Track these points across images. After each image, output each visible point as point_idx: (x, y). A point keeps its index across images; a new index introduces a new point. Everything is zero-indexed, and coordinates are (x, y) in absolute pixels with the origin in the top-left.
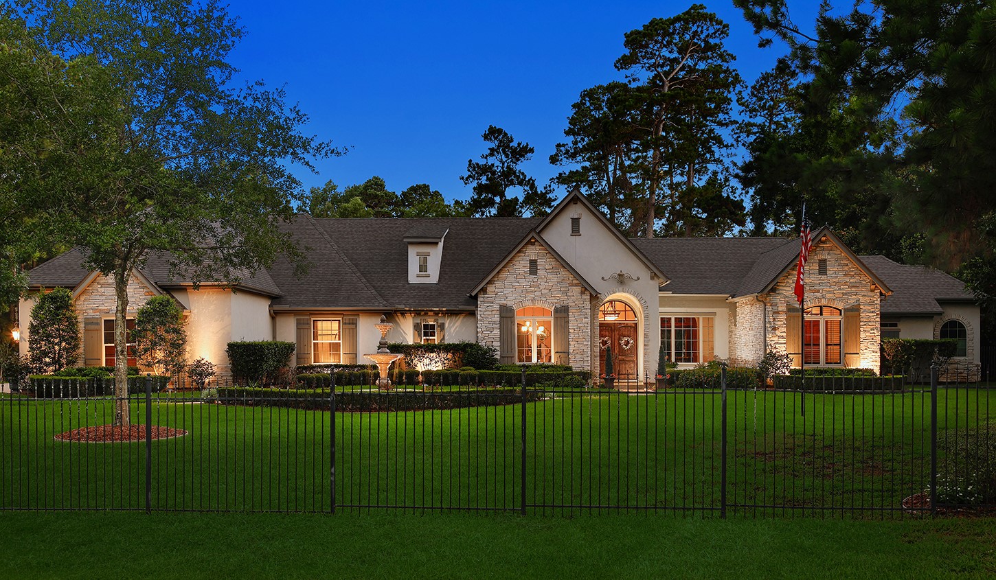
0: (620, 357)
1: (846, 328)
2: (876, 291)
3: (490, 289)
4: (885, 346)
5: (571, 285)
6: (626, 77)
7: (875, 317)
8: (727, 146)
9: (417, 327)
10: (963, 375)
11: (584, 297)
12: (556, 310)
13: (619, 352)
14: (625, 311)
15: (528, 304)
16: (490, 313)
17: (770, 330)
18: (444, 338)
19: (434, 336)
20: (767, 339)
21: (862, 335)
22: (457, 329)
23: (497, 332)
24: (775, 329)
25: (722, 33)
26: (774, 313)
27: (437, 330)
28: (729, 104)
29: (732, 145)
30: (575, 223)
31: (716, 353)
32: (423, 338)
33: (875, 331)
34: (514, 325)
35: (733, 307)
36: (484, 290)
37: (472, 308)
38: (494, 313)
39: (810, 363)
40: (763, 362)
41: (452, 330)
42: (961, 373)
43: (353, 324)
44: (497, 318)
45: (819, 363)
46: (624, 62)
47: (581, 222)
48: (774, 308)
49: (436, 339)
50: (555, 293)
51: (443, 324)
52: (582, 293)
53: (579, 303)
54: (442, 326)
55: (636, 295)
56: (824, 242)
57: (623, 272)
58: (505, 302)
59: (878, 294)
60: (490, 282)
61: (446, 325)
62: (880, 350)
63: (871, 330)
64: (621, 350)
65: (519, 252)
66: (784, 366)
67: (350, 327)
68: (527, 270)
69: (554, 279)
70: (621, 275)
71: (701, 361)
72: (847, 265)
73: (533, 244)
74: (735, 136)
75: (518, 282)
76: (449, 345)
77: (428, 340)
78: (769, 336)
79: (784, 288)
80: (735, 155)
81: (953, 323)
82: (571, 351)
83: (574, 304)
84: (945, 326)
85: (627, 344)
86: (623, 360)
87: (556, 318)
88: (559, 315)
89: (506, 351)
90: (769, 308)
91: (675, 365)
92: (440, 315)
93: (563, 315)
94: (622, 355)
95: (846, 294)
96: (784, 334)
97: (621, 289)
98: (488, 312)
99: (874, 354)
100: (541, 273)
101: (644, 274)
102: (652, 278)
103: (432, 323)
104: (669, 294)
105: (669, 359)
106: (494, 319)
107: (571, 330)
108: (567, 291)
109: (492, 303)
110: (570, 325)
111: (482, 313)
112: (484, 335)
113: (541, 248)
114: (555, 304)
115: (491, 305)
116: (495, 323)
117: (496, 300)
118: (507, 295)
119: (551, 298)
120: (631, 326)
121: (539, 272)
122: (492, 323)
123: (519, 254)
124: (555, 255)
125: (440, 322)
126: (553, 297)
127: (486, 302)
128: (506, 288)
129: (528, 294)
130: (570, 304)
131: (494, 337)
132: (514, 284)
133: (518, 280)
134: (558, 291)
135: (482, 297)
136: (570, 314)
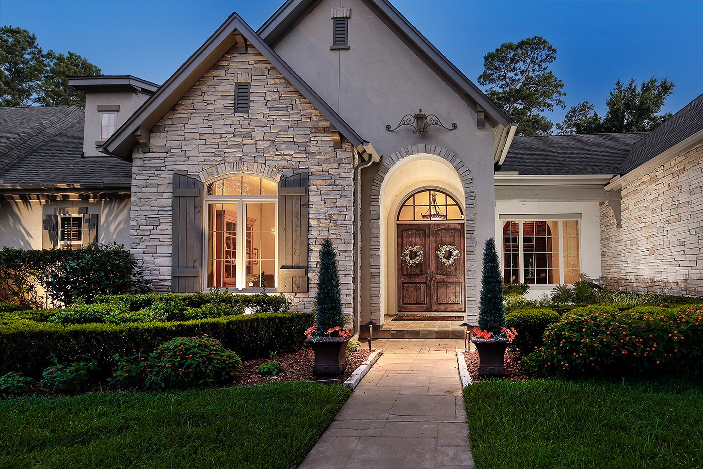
0: (438, 277)
3: (157, 141)
5: (317, 130)
9: (49, 224)
11: (341, 154)
12: (284, 183)
13: (437, 268)
14: (446, 205)
15: (228, 170)
16: (154, 190)
18: (96, 238)
19: (80, 239)
22: (122, 226)
23: (167, 226)
25: (551, 57)
27: (85, 227)
30: (341, 25)
31: (582, 271)
34: (200, 212)
36: (142, 145)
38: (161, 189)
41: (112, 228)
44: (167, 200)
47: (351, 24)
49: (83, 244)
50: (283, 146)
51: (97, 217)
52: (338, 145)
53: (333, 168)
54: (94, 222)
55: (451, 156)
57: (425, 112)
58: (184, 167)
60: (155, 128)
61: (103, 219)
64: (440, 266)
65: (216, 67)
68: (229, 103)
69: (282, 119)
70: (420, 118)
71: (562, 282)
73: (243, 51)
75: (210, 126)
77: (68, 246)
82: (312, 264)
83: (320, 168)
85: (449, 255)
86: (444, 282)
87: (283, 199)
88: (290, 191)
89: (183, 265)
91: (524, 289)
92: (91, 200)
93: (299, 191)
94: (441, 274)
97: (421, 146)
98: (150, 187)
100: (257, 107)
101: (466, 117)
102: (480, 125)
103: (75, 215)
104: (514, 176)
105: (517, 280)
106: (161, 201)
107: (313, 223)
108: (307, 142)
109: (159, 169)
110: (311, 211)
111: (138, 190)
112: (141, 232)
113: (258, 58)
114: (281, 170)
115: (157, 173)
116: (163, 209)
117: (166, 163)
118: (188, 154)
119: (276, 158)
120: (455, 229)
121: (253, 107)
122: (156, 208)
123: (215, 73)
124: (285, 74)
125: (92, 211)
126: (279, 155)
127: (147, 168)
128: (188, 139)
129: (230, 150)
130: (313, 169)
131: (160, 236)
132: (202, 131)
133: (210, 123)
134: (289, 143)
135: (142, 158)
136: (312, 188)
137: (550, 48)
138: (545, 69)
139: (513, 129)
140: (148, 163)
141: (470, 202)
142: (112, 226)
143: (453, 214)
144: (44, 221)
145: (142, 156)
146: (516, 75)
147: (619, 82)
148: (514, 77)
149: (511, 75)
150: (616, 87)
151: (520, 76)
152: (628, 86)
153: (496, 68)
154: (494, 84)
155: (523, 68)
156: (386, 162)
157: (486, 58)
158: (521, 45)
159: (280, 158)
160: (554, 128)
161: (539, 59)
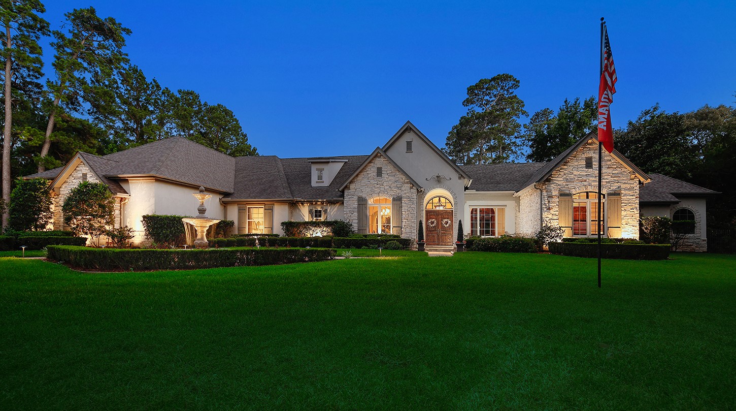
0: (442, 232)
1: (609, 208)
2: (635, 180)
3: (352, 186)
4: (643, 222)
5: (404, 183)
6: (469, 110)
7: (634, 200)
8: (518, 146)
9: (310, 212)
10: (693, 247)
11: (412, 190)
12: (394, 200)
14: (446, 203)
15: (375, 195)
17: (545, 210)
18: (326, 219)
19: (321, 217)
20: (543, 216)
21: (623, 213)
22: (335, 212)
23: (356, 214)
24: (549, 209)
25: (516, 85)
26: (549, 197)
27: (323, 213)
28: (520, 128)
29: (521, 145)
31: (506, 230)
32: (315, 218)
33: (635, 210)
34: (367, 209)
35: (518, 199)
36: (347, 187)
37: (341, 199)
38: (354, 201)
39: (579, 234)
40: (540, 232)
42: (691, 245)
43: (270, 209)
45: (586, 234)
46: (467, 102)
47: (413, 144)
48: (549, 193)
49: (322, 219)
51: (326, 210)
52: (411, 188)
53: (409, 194)
54: (326, 211)
55: (449, 189)
56: (590, 144)
57: (440, 175)
58: (361, 195)
59: (638, 182)
61: (328, 210)
62: (639, 225)
63: (631, 209)
64: (443, 227)
65: (370, 162)
66: (558, 236)
67: (269, 211)
68: (375, 173)
69: (393, 179)
70: (438, 177)
71: (497, 234)
72: (610, 161)
73: (379, 157)
74: (523, 142)
76: (329, 222)
77: (317, 220)
78: (545, 215)
79: (557, 179)
80: (523, 149)
81: (684, 211)
82: (403, 226)
83: (405, 195)
84: (677, 212)
85: (447, 223)
86: (444, 233)
87: (393, 205)
89: (361, 226)
90: (545, 193)
92: (324, 204)
93: (398, 203)
94: (443, 230)
95: (609, 182)
96: (557, 212)
97: (438, 186)
98: (351, 201)
99: (634, 228)
100: (384, 175)
101: (454, 175)
102: (460, 178)
103: (320, 209)
104: (474, 191)
106: (355, 206)
107: (403, 212)
108: (401, 186)
109: (353, 195)
110: (403, 209)
111: (347, 202)
112: (348, 216)
113: (384, 159)
114: (393, 195)
115: (353, 197)
116: (355, 208)
117: (355, 193)
118: (362, 190)
120: (449, 212)
122: (352, 208)
123: (371, 164)
124: (394, 164)
125: (325, 208)
126: (392, 191)
127: (349, 195)
128: (362, 186)
129: (376, 189)
130: (403, 195)
131: (354, 217)
132: (367, 183)
133: (369, 180)
134: (395, 187)
136: (403, 201)
137: (515, 80)
138: (511, 93)
139: (471, 181)
140: (349, 193)
141: (456, 201)
143: (449, 206)
144: (309, 211)
145: (347, 191)
146: (491, 98)
147: (566, 101)
148: (489, 99)
149: (487, 98)
150: (564, 104)
151: (493, 98)
152: (574, 102)
153: (476, 95)
154: (475, 105)
155: (495, 93)
156: (426, 191)
157: (469, 90)
158: (493, 79)
160: (522, 128)
161: (507, 87)
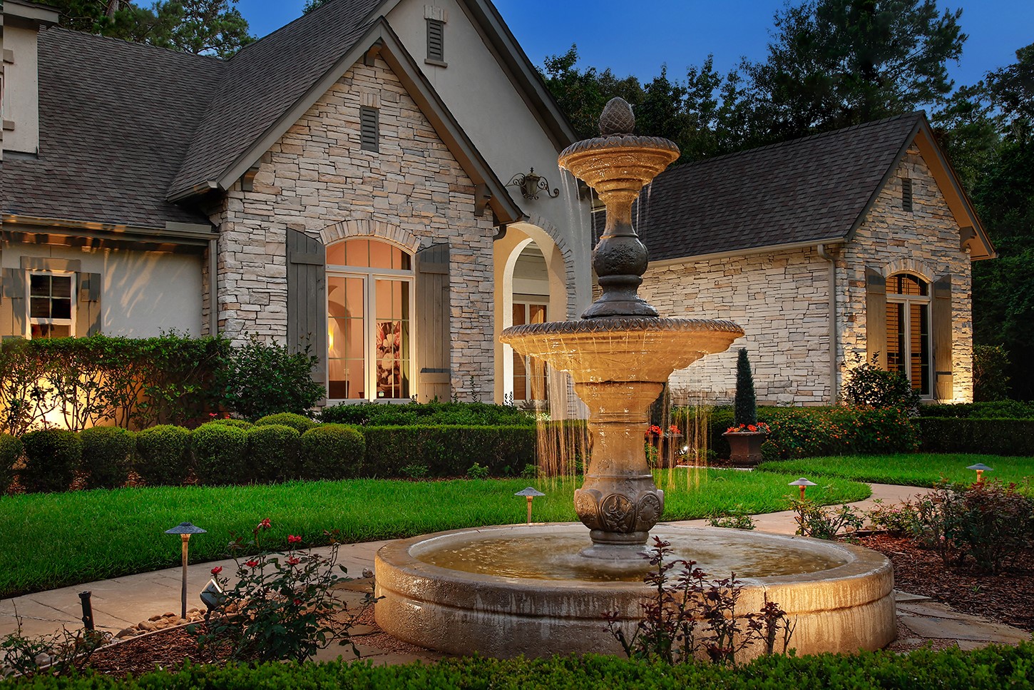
2: (966, 252)
3: (265, 177)
5: (455, 189)
7: (966, 302)
9: (10, 284)
11: (481, 223)
12: (422, 254)
15: (354, 229)
16: (261, 250)
17: (845, 319)
18: (98, 324)
19: (68, 316)
20: (841, 341)
21: (954, 336)
22: (140, 297)
23: (279, 307)
26: (850, 284)
27: (75, 296)
30: (434, 30)
32: (31, 321)
33: (968, 329)
34: (323, 287)
36: (246, 182)
37: (200, 230)
38: (271, 248)
41: (125, 300)
44: (279, 268)
47: (447, 31)
49: (74, 326)
50: (420, 205)
51: (97, 278)
52: (478, 212)
53: (474, 240)
55: (554, 230)
57: (536, 173)
58: (300, 220)
59: (970, 257)
60: (267, 157)
62: (972, 367)
65: (343, 77)
68: (355, 132)
69: (417, 169)
73: (370, 62)
75: (333, 164)
76: (117, 343)
77: (45, 327)
78: (845, 335)
82: (455, 367)
83: (459, 240)
88: (427, 267)
92: (87, 248)
93: (437, 268)
95: (934, 252)
96: (864, 331)
98: (253, 245)
99: (967, 373)
100: (387, 146)
103: (59, 272)
106: (272, 269)
107: (455, 312)
108: (445, 203)
109: (266, 218)
110: (453, 295)
111: (238, 248)
112: (243, 314)
113: (388, 77)
114: (419, 237)
115: (264, 224)
116: (274, 280)
117: (277, 211)
118: (305, 201)
119: (411, 220)
121: (384, 145)
122: (264, 279)
125: (88, 268)
126: (416, 216)
127: (250, 216)
128: (304, 178)
129: (358, 203)
130: (454, 240)
131: (271, 322)
132: (323, 169)
133: (333, 159)
134: (426, 202)
135: (241, 200)
136: (453, 265)
140: (250, 208)
141: (571, 291)
142: (124, 296)
145: (241, 195)
159: (417, 220)
